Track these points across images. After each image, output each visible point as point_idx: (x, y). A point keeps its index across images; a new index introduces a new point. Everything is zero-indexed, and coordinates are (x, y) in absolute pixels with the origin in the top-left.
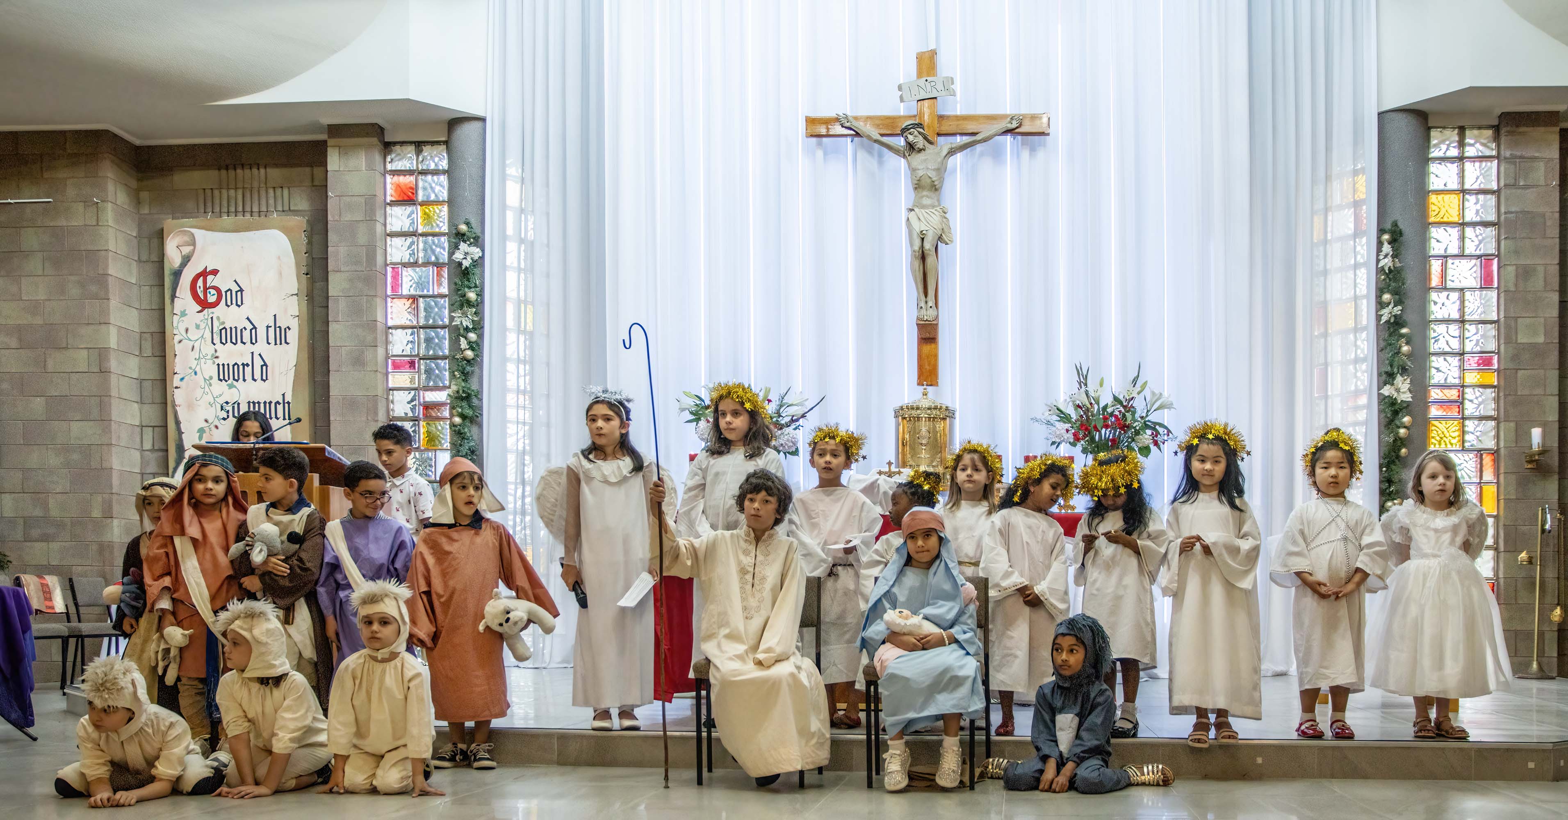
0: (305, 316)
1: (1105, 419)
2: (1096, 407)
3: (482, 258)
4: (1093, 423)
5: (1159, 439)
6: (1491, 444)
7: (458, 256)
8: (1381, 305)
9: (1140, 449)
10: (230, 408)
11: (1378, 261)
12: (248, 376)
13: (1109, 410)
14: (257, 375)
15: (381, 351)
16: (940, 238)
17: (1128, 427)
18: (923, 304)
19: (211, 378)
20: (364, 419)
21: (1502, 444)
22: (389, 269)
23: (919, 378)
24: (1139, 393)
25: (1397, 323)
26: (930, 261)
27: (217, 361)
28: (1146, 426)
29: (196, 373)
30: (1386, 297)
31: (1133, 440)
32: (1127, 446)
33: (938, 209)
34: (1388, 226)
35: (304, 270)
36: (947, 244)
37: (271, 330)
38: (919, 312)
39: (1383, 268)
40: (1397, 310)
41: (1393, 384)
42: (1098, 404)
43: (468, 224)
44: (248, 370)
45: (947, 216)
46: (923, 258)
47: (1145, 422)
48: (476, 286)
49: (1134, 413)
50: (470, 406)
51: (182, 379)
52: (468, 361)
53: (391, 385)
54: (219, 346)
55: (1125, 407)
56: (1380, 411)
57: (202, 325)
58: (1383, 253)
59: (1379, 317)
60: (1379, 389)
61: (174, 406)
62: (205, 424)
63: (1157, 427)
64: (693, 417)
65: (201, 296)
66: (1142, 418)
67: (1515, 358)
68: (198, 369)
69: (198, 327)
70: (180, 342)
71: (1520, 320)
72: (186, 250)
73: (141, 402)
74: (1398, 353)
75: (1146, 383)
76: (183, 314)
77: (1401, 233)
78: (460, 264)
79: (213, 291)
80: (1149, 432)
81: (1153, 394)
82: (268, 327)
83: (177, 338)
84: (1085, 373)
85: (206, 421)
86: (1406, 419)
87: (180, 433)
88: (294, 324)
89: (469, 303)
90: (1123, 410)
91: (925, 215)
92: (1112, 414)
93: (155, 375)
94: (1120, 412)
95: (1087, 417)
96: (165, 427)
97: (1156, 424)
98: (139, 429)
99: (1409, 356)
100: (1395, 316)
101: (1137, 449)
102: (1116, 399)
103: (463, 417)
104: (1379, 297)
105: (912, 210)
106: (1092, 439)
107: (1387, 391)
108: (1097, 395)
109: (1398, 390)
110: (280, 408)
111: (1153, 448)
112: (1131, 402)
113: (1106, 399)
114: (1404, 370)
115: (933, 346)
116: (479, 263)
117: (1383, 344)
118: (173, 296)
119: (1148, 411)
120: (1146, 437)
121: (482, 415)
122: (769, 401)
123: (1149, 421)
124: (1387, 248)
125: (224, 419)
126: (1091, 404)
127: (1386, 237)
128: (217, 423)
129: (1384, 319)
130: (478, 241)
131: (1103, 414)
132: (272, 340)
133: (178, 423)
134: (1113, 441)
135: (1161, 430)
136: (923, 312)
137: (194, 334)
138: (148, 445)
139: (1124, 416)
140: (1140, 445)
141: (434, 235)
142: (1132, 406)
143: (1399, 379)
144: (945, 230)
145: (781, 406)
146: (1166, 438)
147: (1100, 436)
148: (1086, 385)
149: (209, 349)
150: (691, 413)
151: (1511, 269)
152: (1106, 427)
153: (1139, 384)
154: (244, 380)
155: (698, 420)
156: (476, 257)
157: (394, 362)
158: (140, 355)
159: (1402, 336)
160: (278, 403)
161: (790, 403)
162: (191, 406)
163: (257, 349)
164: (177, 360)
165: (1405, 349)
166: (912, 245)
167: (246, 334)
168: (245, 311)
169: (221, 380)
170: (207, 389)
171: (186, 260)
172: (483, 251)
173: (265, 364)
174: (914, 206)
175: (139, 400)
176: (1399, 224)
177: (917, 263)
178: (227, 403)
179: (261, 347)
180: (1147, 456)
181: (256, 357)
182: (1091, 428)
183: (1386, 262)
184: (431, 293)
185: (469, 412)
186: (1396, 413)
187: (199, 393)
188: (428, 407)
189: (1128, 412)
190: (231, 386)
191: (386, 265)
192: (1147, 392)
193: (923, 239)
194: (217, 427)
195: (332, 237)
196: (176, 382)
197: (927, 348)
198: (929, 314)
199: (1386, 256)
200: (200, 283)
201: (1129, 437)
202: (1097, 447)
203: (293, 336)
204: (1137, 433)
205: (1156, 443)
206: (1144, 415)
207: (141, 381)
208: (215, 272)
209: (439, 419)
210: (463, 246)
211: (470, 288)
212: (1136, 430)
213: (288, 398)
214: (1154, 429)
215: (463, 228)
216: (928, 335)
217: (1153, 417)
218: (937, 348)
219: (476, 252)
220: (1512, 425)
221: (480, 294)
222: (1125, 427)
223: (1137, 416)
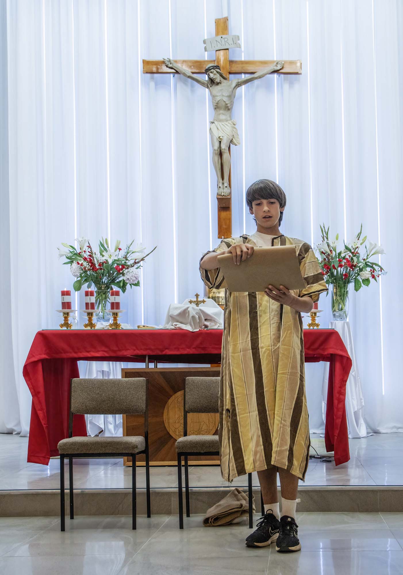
1: (340, 261)
2: (334, 253)
4: (332, 264)
5: (375, 274)
9: (363, 281)
13: (343, 255)
16: (231, 141)
17: (355, 266)
18: (221, 185)
23: (219, 233)
24: (361, 244)
26: (225, 156)
28: (367, 265)
31: (359, 275)
32: (355, 279)
33: (230, 122)
36: (236, 145)
38: (218, 190)
42: (335, 252)
45: (236, 126)
46: (221, 154)
47: (366, 263)
49: (358, 258)
55: (352, 253)
63: (374, 266)
64: (69, 260)
66: (364, 260)
75: (366, 237)
80: (369, 269)
81: (371, 244)
84: (327, 231)
90: (351, 255)
91: (222, 126)
92: (344, 258)
94: (350, 256)
95: (328, 259)
97: (373, 264)
101: (361, 281)
102: (347, 248)
105: (213, 123)
106: (332, 274)
108: (334, 245)
111: (371, 279)
112: (357, 250)
113: (340, 248)
115: (228, 213)
119: (368, 255)
120: (367, 272)
122: (120, 249)
123: (368, 262)
126: (331, 251)
131: (339, 258)
134: (345, 275)
135: (376, 268)
136: (221, 190)
139: (352, 259)
140: (363, 278)
142: (357, 253)
144: (235, 136)
145: (128, 253)
146: (380, 273)
147: (337, 272)
148: (327, 238)
150: (67, 258)
152: (341, 266)
153: (361, 238)
155: (72, 262)
161: (134, 251)
166: (213, 146)
174: (214, 120)
177: (217, 158)
180: (368, 285)
182: (331, 267)
189: (355, 256)
192: (367, 243)
193: (220, 142)
197: (224, 214)
198: (225, 191)
201: (356, 273)
202: (335, 279)
204: (361, 270)
205: (373, 277)
206: (365, 258)
212: (360, 269)
214: (372, 267)
216: (224, 205)
217: (371, 260)
218: (230, 214)
222: (353, 266)
223: (361, 259)
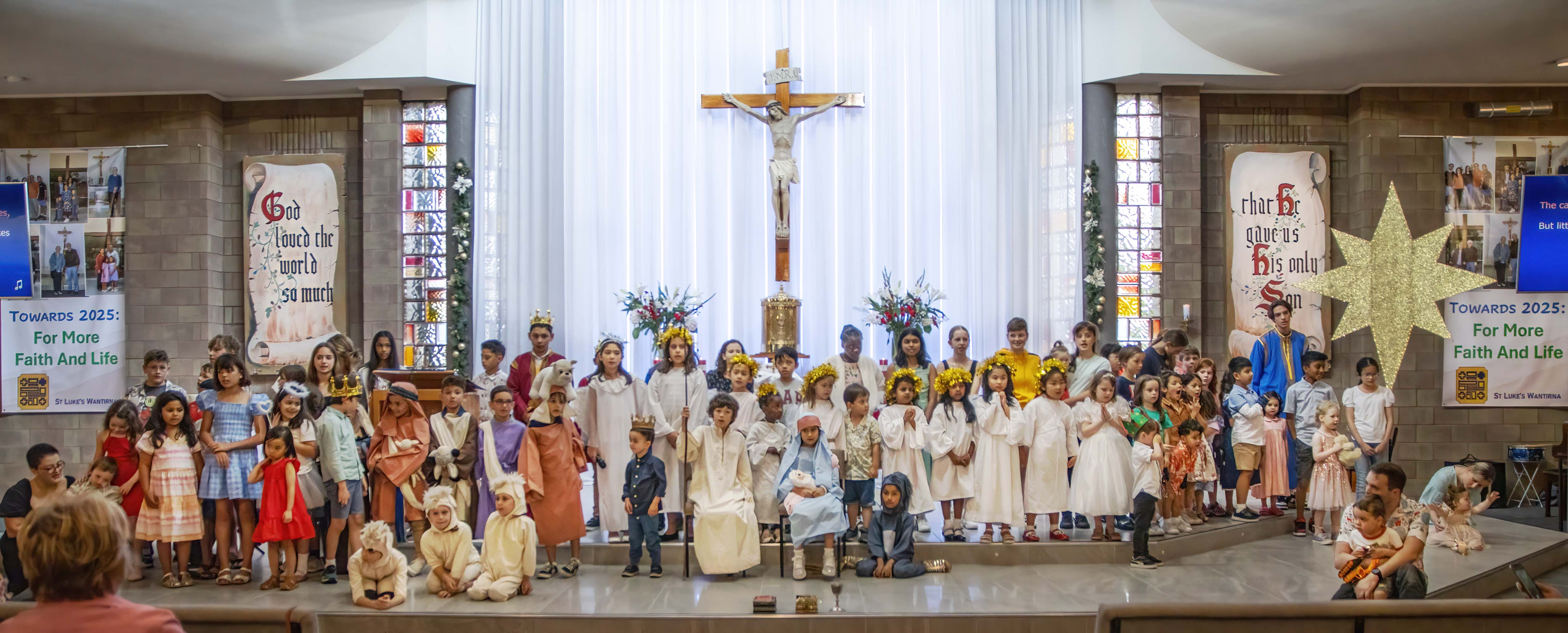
0: (344, 226)
2: (896, 299)
3: (473, 187)
5: (937, 319)
6: (1157, 314)
7: (457, 186)
8: (1084, 219)
10: (289, 293)
11: (1083, 188)
12: (303, 270)
13: (905, 302)
14: (309, 269)
15: (399, 252)
16: (791, 179)
18: (779, 225)
19: (276, 271)
20: (388, 301)
21: (1165, 315)
22: (404, 192)
23: (777, 275)
25: (1095, 231)
26: (785, 196)
27: (281, 259)
28: (928, 310)
29: (265, 268)
30: (1088, 213)
33: (790, 160)
34: (1089, 163)
35: (343, 192)
36: (796, 183)
37: (319, 236)
38: (777, 231)
39: (1086, 193)
40: (1096, 222)
41: (1092, 275)
43: (462, 161)
44: (303, 265)
45: (795, 164)
46: (780, 194)
48: (468, 207)
49: (920, 303)
50: (464, 293)
51: (255, 273)
52: (463, 261)
53: (405, 276)
54: (282, 248)
55: (914, 299)
56: (1084, 293)
57: (270, 234)
58: (1085, 184)
59: (1083, 227)
60: (1084, 277)
61: (249, 292)
62: (271, 305)
64: (628, 307)
65: (269, 211)
67: (1173, 254)
68: (266, 265)
69: (267, 234)
70: (254, 245)
71: (1176, 229)
72: (259, 178)
73: (224, 289)
74: (1096, 251)
76: (257, 225)
77: (1097, 170)
78: (458, 191)
79: (278, 208)
80: (930, 315)
81: (933, 288)
82: (317, 234)
83: (252, 243)
84: (888, 276)
85: (272, 303)
86: (1101, 299)
87: (253, 312)
88: (336, 232)
89: (464, 220)
90: (913, 301)
91: (781, 164)
92: (906, 305)
93: (235, 268)
94: (911, 302)
95: (890, 306)
96: (242, 306)
97: (935, 309)
98: (222, 309)
99: (1103, 254)
100: (1094, 227)
102: (909, 294)
103: (459, 301)
104: (1083, 213)
105: (771, 160)
107: (1088, 279)
108: (896, 293)
109: (1096, 279)
110: (325, 292)
111: (933, 326)
114: (1100, 265)
115: (786, 254)
116: (471, 190)
117: (1086, 246)
118: (250, 212)
119: (930, 300)
121: (472, 299)
123: (930, 307)
124: (1088, 180)
125: (285, 301)
126: (893, 297)
127: (1088, 171)
128: (279, 304)
129: (1087, 229)
130: (470, 174)
131: (901, 304)
132: (320, 244)
133: (252, 304)
135: (938, 313)
136: (780, 231)
137: (263, 240)
138: (229, 321)
139: (914, 305)
141: (436, 167)
143: (1096, 271)
144: (795, 175)
146: (941, 319)
148: (889, 285)
149: (274, 251)
150: (627, 304)
151: (1171, 193)
154: (300, 273)
156: (468, 186)
157: (407, 259)
158: (224, 255)
159: (1099, 241)
160: (323, 289)
161: (691, 295)
162: (261, 293)
163: (309, 250)
164: (252, 258)
165: (1101, 249)
166: (773, 186)
167: (302, 239)
168: (301, 222)
169: (282, 273)
170: (273, 280)
171: (259, 185)
172: (473, 181)
173: (315, 261)
174: (773, 157)
175: (222, 287)
176: (1096, 162)
177: (776, 198)
178: (287, 289)
179: (311, 249)
181: (309, 256)
183: (1088, 189)
184: (434, 209)
185: (463, 297)
186: (1094, 294)
187: (267, 283)
188: (431, 291)
189: (917, 302)
190: (290, 278)
191: (402, 189)
193: (780, 180)
194: (280, 307)
195: (366, 171)
196: (251, 275)
197: (782, 255)
198: (784, 233)
199: (1088, 185)
200: (269, 202)
203: (335, 241)
204: (923, 317)
205: (935, 323)
206: (927, 303)
207: (224, 273)
208: (279, 194)
209: (439, 300)
210: (461, 179)
211: (464, 208)
213: (331, 286)
214: (934, 312)
215: (460, 165)
217: (933, 305)
218: (788, 256)
219: (469, 182)
220: (1171, 301)
221: (472, 212)
